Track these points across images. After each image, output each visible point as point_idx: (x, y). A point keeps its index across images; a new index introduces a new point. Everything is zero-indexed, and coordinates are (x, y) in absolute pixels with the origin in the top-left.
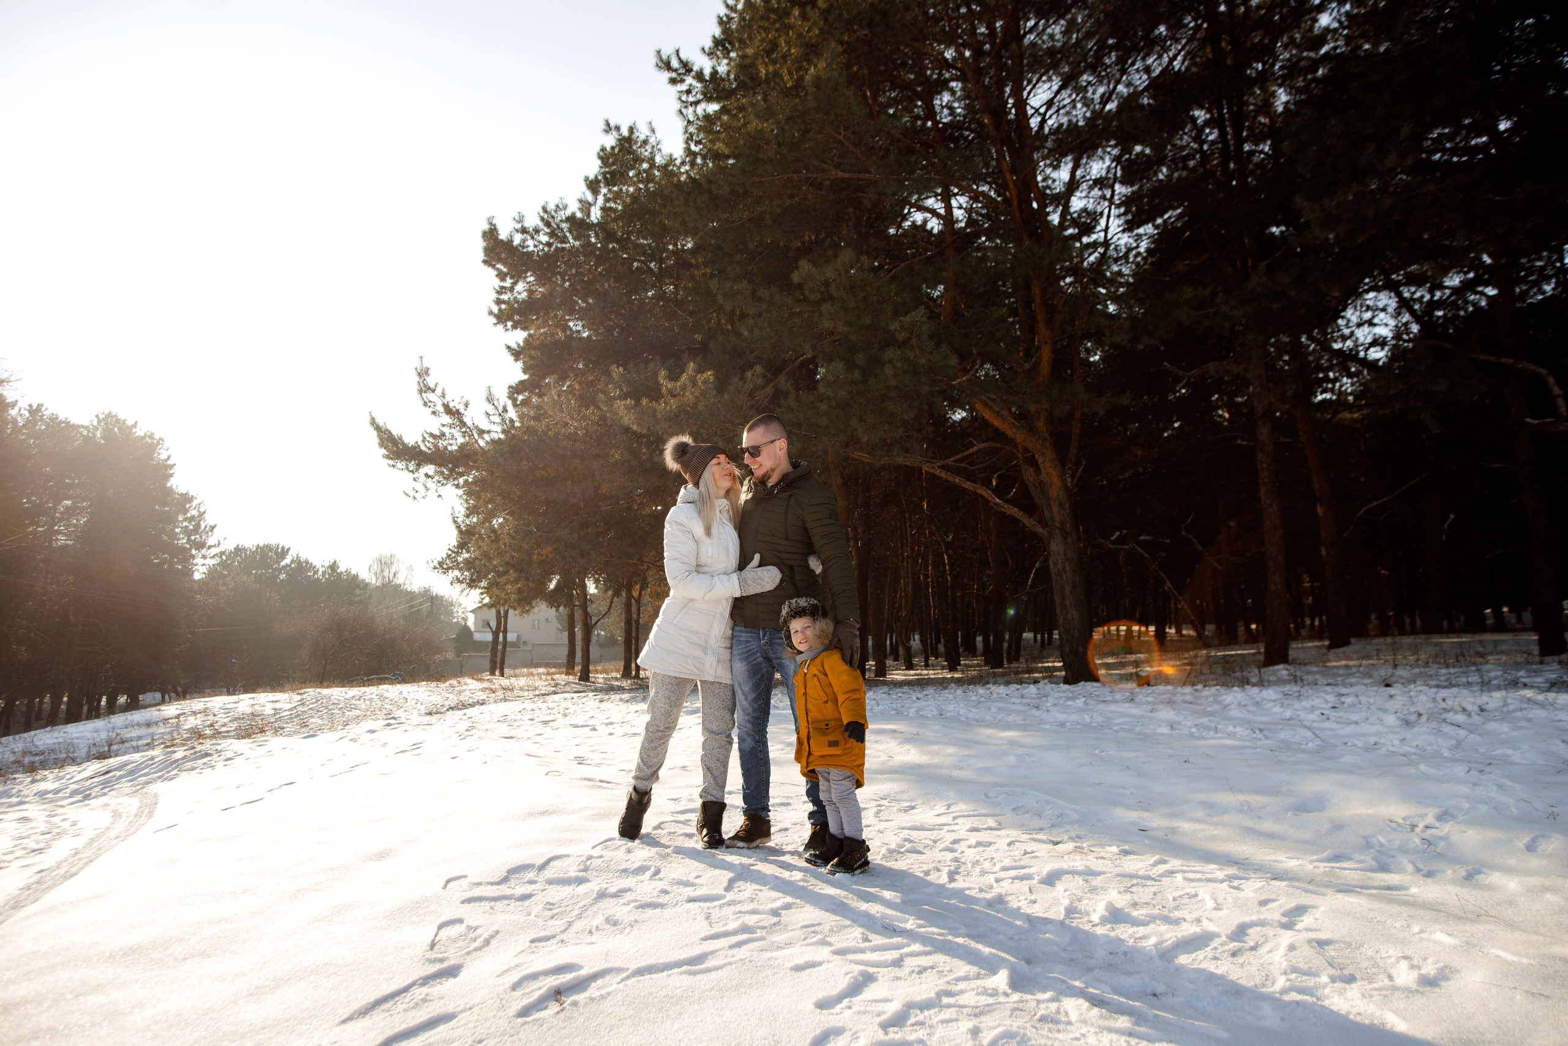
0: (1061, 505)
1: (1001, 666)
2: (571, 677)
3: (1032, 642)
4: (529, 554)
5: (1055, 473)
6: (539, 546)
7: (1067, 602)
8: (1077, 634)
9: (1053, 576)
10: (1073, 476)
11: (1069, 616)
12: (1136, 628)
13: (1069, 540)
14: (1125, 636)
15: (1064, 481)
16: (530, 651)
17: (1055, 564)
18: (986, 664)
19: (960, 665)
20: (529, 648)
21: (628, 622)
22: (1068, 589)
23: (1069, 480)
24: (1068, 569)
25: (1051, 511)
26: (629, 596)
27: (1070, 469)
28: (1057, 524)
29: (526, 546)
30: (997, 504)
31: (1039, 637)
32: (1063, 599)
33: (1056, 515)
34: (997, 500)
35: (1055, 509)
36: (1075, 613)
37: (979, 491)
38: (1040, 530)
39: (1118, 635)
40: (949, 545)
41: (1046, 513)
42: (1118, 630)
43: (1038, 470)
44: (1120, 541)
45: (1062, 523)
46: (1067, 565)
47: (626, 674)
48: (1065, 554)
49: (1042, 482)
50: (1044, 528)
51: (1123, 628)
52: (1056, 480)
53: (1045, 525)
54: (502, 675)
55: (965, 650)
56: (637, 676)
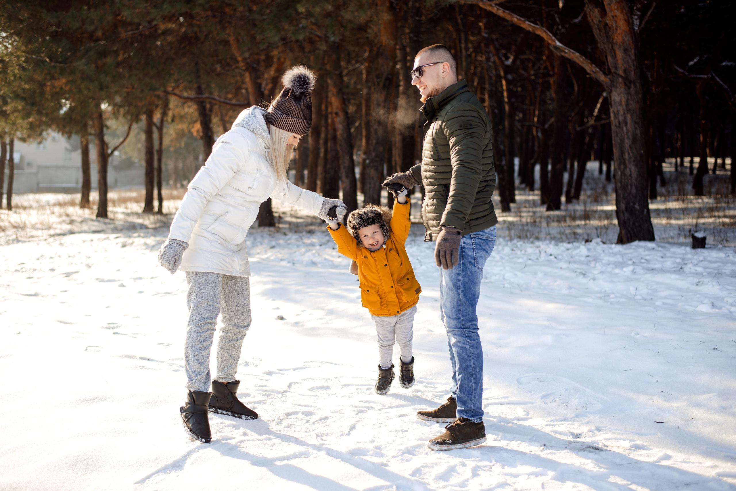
0: (626, 51)
1: (557, 207)
2: (87, 211)
3: (596, 173)
4: (42, 85)
5: (621, 16)
6: (53, 78)
7: (626, 156)
8: (634, 191)
9: (613, 127)
10: (641, 18)
11: (627, 171)
12: (711, 160)
13: (632, 90)
14: (699, 169)
15: (630, 24)
16: (36, 174)
17: (616, 115)
18: (543, 202)
19: (513, 201)
20: (34, 170)
21: (149, 152)
22: (627, 143)
23: (637, 22)
24: (629, 121)
25: (615, 57)
26: (150, 123)
27: (638, 10)
28: (621, 73)
29: (37, 77)
30: (556, 48)
31: (605, 167)
32: (622, 153)
33: (620, 62)
34: (558, 44)
35: (620, 55)
36: (633, 168)
37: (538, 32)
38: (602, 77)
39: (691, 168)
40: (508, 70)
41: (610, 59)
42: (692, 162)
43: (603, 13)
44: (698, 68)
45: (625, 71)
46: (628, 116)
47: (148, 208)
48: (627, 104)
49: (606, 25)
50: (605, 74)
51: (697, 160)
52: (622, 24)
53: (607, 72)
54: (9, 207)
55: (522, 182)
56: (160, 212)
